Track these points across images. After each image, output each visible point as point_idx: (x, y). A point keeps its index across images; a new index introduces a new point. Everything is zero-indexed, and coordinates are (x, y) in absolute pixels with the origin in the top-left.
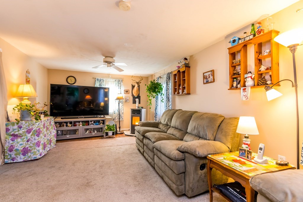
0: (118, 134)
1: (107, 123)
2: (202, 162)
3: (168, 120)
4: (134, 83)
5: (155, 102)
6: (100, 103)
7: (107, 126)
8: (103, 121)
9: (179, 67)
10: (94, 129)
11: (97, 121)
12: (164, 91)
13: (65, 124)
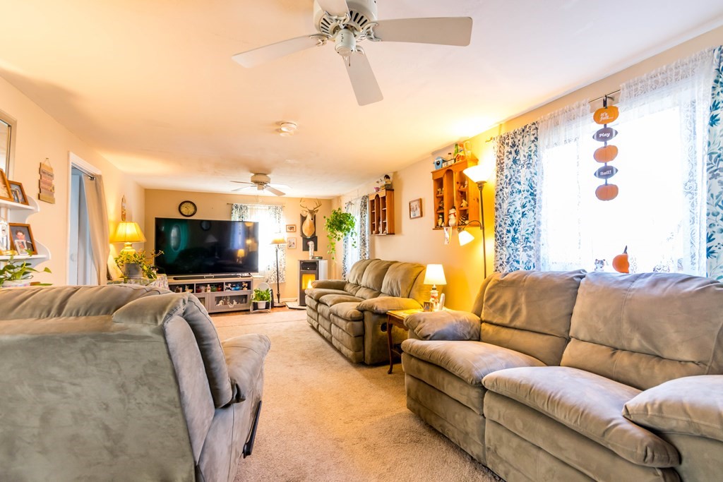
0: (275, 307)
1: (255, 287)
2: (383, 320)
3: (358, 277)
4: (305, 212)
5: (344, 247)
6: (237, 250)
7: (257, 291)
8: (249, 283)
9: (378, 189)
10: (232, 298)
11: (236, 283)
12: (357, 228)
13: (181, 289)
